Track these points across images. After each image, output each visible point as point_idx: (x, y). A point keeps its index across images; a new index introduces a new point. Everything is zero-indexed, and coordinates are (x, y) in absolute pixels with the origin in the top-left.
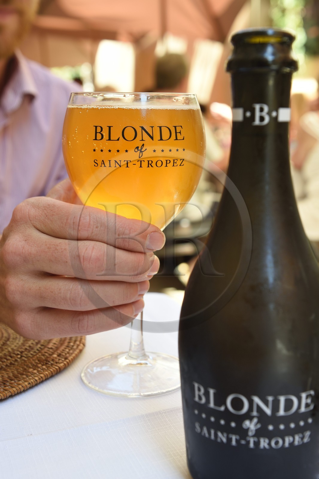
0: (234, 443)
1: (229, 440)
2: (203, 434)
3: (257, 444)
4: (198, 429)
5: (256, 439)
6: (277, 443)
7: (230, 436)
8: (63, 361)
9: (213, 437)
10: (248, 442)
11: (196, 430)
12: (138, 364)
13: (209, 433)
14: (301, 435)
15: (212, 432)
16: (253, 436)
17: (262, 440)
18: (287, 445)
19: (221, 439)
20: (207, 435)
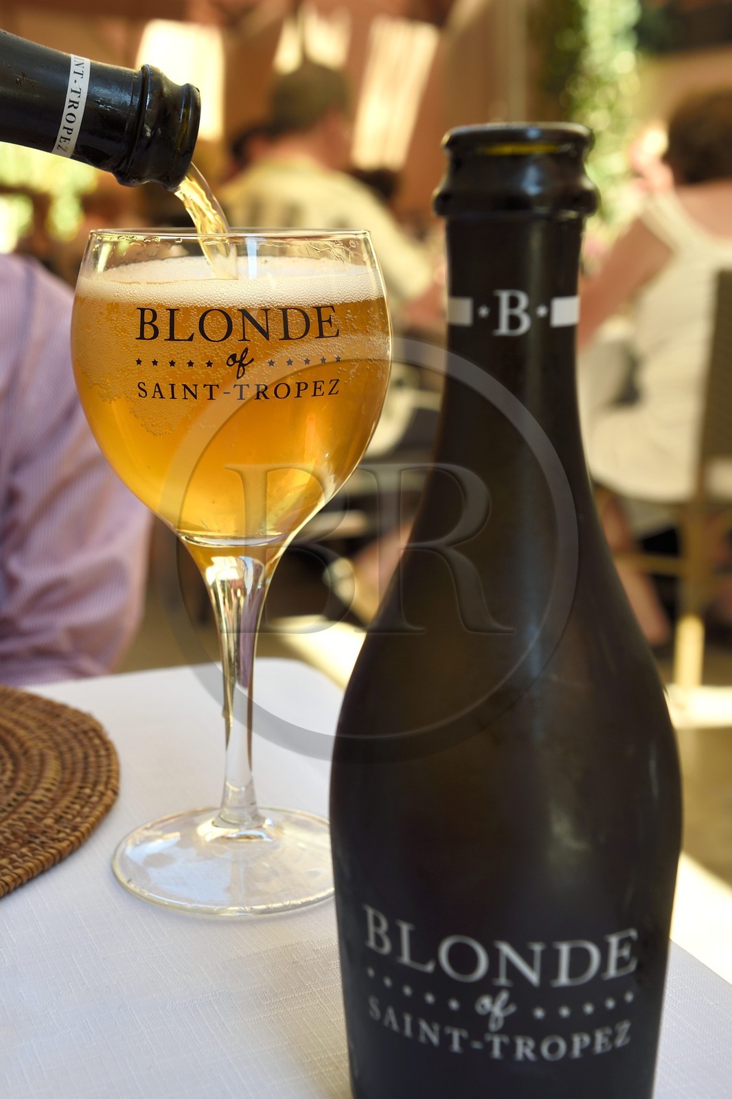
0: (456, 1046)
1: (446, 1040)
2: (386, 1023)
3: (509, 1049)
4: (375, 1012)
5: (506, 1040)
6: (554, 1048)
7: (448, 1030)
8: (68, 835)
9: (408, 1031)
10: (489, 1046)
11: (372, 1014)
12: (241, 837)
13: (401, 1023)
14: (609, 1031)
15: (408, 1019)
16: (500, 1032)
17: (520, 1042)
18: (576, 1052)
19: (427, 1036)
20: (395, 1027)
